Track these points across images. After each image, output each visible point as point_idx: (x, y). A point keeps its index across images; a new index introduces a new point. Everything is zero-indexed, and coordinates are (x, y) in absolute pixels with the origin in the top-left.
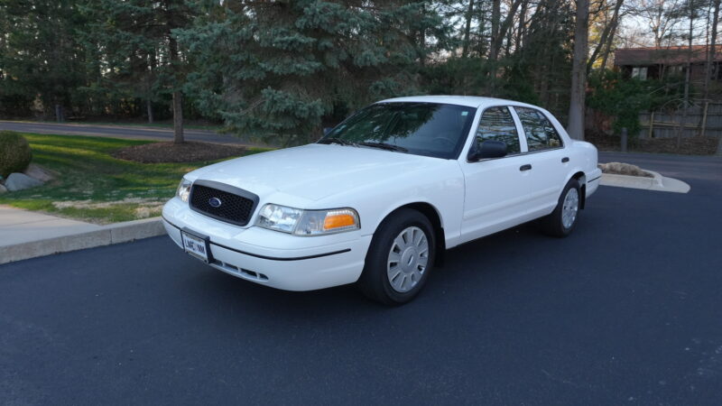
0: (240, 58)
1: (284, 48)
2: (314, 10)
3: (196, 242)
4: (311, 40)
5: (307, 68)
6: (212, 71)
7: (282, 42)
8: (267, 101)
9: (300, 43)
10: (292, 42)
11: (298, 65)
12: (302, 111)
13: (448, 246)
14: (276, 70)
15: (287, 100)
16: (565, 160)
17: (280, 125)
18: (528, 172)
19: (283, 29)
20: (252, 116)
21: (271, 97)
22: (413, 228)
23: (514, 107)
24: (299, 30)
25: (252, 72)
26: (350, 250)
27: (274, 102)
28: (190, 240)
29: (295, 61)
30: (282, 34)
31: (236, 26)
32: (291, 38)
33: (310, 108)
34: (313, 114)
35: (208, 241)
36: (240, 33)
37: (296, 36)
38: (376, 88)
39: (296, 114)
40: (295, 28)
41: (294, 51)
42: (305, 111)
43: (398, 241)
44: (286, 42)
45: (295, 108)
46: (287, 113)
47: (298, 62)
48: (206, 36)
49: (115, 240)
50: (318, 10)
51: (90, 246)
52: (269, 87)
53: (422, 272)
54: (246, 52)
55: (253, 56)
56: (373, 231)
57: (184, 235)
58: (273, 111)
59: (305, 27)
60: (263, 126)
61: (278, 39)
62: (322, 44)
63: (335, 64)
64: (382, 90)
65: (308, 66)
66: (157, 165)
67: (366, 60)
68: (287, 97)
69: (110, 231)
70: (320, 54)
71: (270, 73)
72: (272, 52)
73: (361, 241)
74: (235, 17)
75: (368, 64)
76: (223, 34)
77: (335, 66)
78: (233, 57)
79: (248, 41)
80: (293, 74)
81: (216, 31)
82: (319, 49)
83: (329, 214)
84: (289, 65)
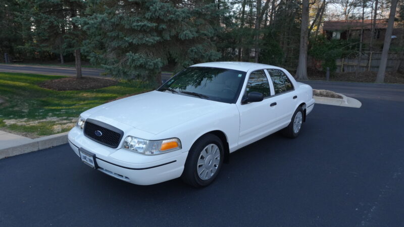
0: (113, 35)
1: (139, 29)
2: (156, 8)
3: (88, 157)
4: (155, 24)
5: (152, 41)
6: (97, 40)
7: (138, 26)
8: (130, 60)
9: (148, 26)
10: (143, 26)
11: (147, 39)
12: (150, 65)
13: (231, 151)
14: (134, 42)
15: (141, 59)
16: (295, 97)
17: (137, 73)
18: (274, 106)
19: (138, 18)
20: (121, 68)
21: (132, 58)
22: (212, 145)
23: (267, 69)
24: (147, 19)
25: (121, 43)
26: (176, 161)
27: (133, 60)
28: (84, 155)
29: (145, 36)
30: (138, 21)
31: (111, 16)
32: (143, 24)
33: (154, 63)
34: (156, 67)
35: (95, 157)
36: (113, 20)
37: (146, 22)
38: (192, 51)
39: (147, 67)
40: (145, 17)
41: (144, 30)
42: (151, 65)
43: (203, 153)
44: (140, 25)
45: (146, 63)
46: (141, 66)
47: (147, 37)
48: (93, 22)
49: (41, 148)
50: (158, 8)
51: (26, 152)
52: (131, 52)
53: (216, 168)
54: (116, 30)
55: (121, 33)
56: (189, 150)
57: (81, 153)
58: (133, 65)
59: (151, 17)
60: (128, 73)
61: (135, 24)
62: (161, 27)
63: (168, 38)
64: (195, 52)
65: (153, 39)
66: (66, 92)
67: (185, 36)
68: (140, 57)
69: (38, 142)
70: (160, 32)
71: (131, 44)
72: (132, 31)
73: (182, 155)
74: (109, 11)
75: (187, 38)
76: (103, 21)
77: (168, 39)
78: (109, 34)
79: (118, 25)
80: (144, 43)
81: (99, 20)
82: (159, 29)
83: (164, 142)
84: (142, 39)
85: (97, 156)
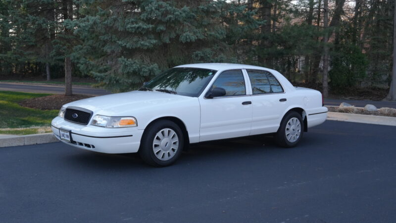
0: (106, 38)
1: (133, 32)
2: (151, 8)
3: (66, 133)
4: (151, 26)
5: (148, 44)
6: (89, 45)
7: (131, 28)
8: (122, 66)
9: (143, 29)
10: (138, 28)
11: (142, 42)
12: (144, 72)
13: (191, 141)
14: (128, 45)
15: (134, 65)
16: (282, 100)
17: (131, 81)
18: (249, 105)
19: (133, 20)
20: (113, 75)
21: (124, 63)
22: (168, 129)
23: (247, 70)
24: (143, 20)
25: (113, 47)
26: (132, 136)
27: (126, 66)
28: (63, 133)
29: (140, 39)
30: (132, 23)
31: (104, 18)
32: (137, 26)
33: (149, 70)
34: (152, 74)
35: (70, 132)
36: (106, 22)
37: (140, 24)
38: (197, 56)
39: (141, 73)
40: (140, 19)
41: (139, 33)
42: (146, 72)
43: (159, 134)
44: (134, 28)
45: (140, 70)
46: (135, 73)
47: (143, 40)
48: (84, 25)
49: (26, 143)
50: (153, 8)
51: (14, 145)
52: (123, 57)
53: (175, 152)
54: (110, 34)
55: (114, 36)
56: (145, 128)
57: (61, 131)
58: (125, 72)
59: (147, 18)
60: (120, 82)
61: (129, 26)
62: (158, 28)
63: (168, 41)
64: (202, 57)
65: (152, 42)
67: (187, 39)
68: (135, 63)
69: (24, 138)
70: (158, 35)
71: (125, 48)
72: (127, 34)
73: (138, 132)
74: (103, 12)
75: (189, 41)
76: (95, 23)
77: (167, 42)
78: (102, 37)
79: (111, 28)
80: (139, 48)
81: (91, 22)
82: (157, 31)
83: (122, 119)
84: (137, 42)
85: (72, 132)
